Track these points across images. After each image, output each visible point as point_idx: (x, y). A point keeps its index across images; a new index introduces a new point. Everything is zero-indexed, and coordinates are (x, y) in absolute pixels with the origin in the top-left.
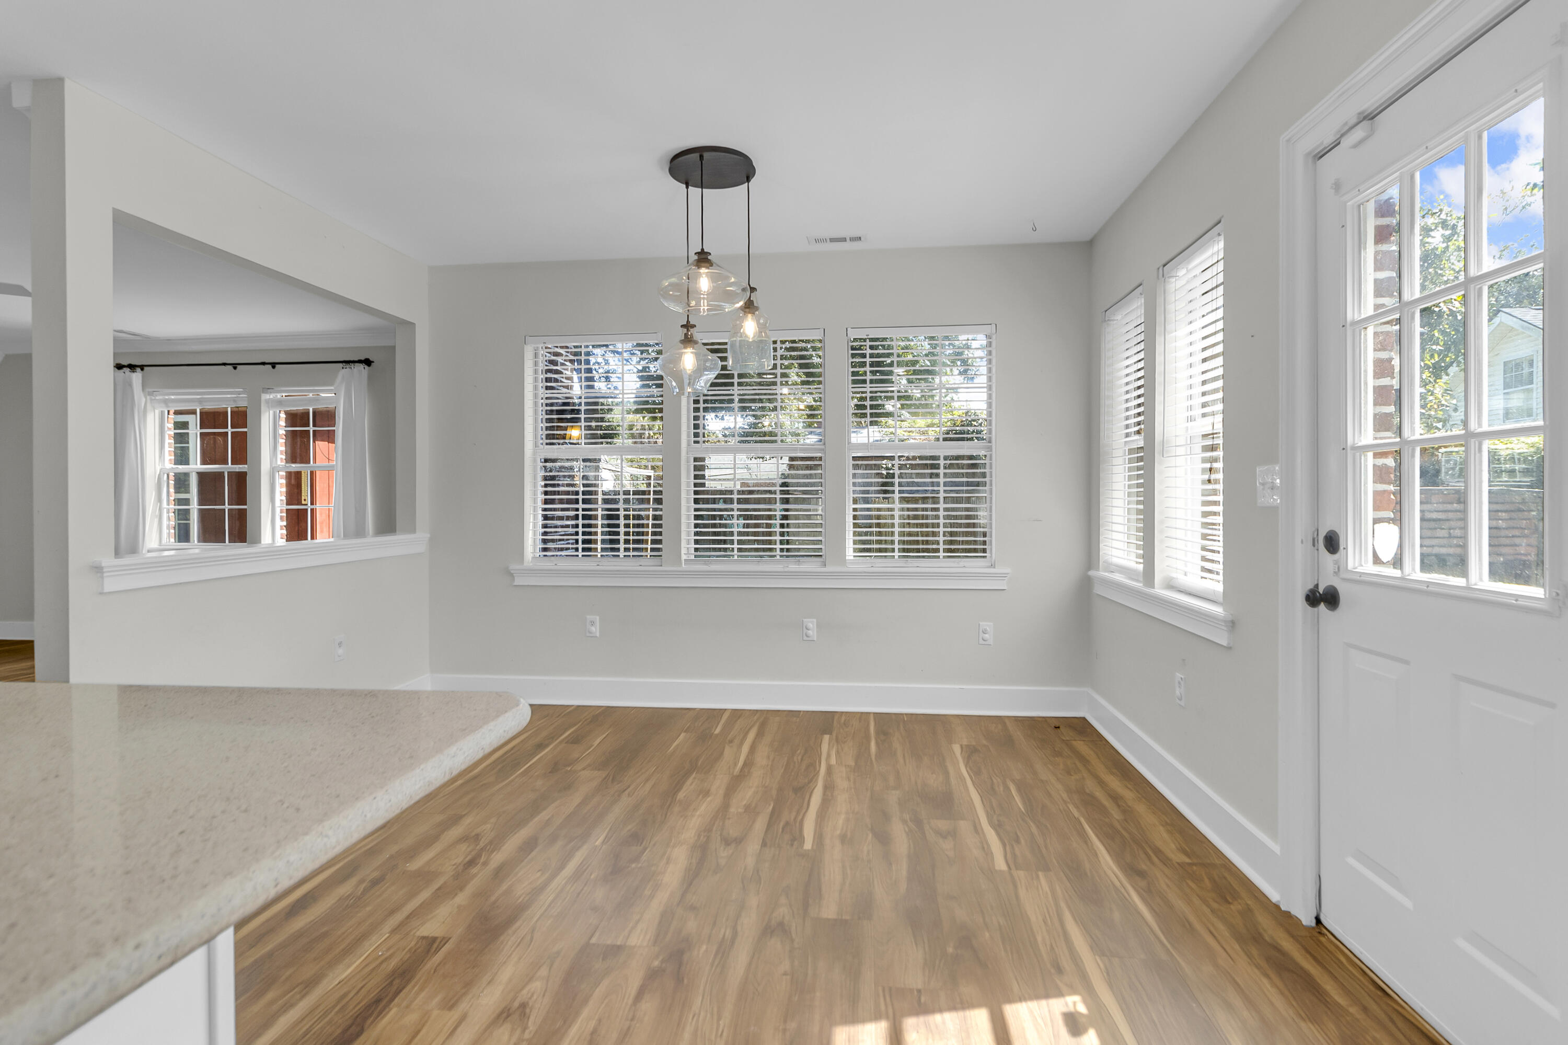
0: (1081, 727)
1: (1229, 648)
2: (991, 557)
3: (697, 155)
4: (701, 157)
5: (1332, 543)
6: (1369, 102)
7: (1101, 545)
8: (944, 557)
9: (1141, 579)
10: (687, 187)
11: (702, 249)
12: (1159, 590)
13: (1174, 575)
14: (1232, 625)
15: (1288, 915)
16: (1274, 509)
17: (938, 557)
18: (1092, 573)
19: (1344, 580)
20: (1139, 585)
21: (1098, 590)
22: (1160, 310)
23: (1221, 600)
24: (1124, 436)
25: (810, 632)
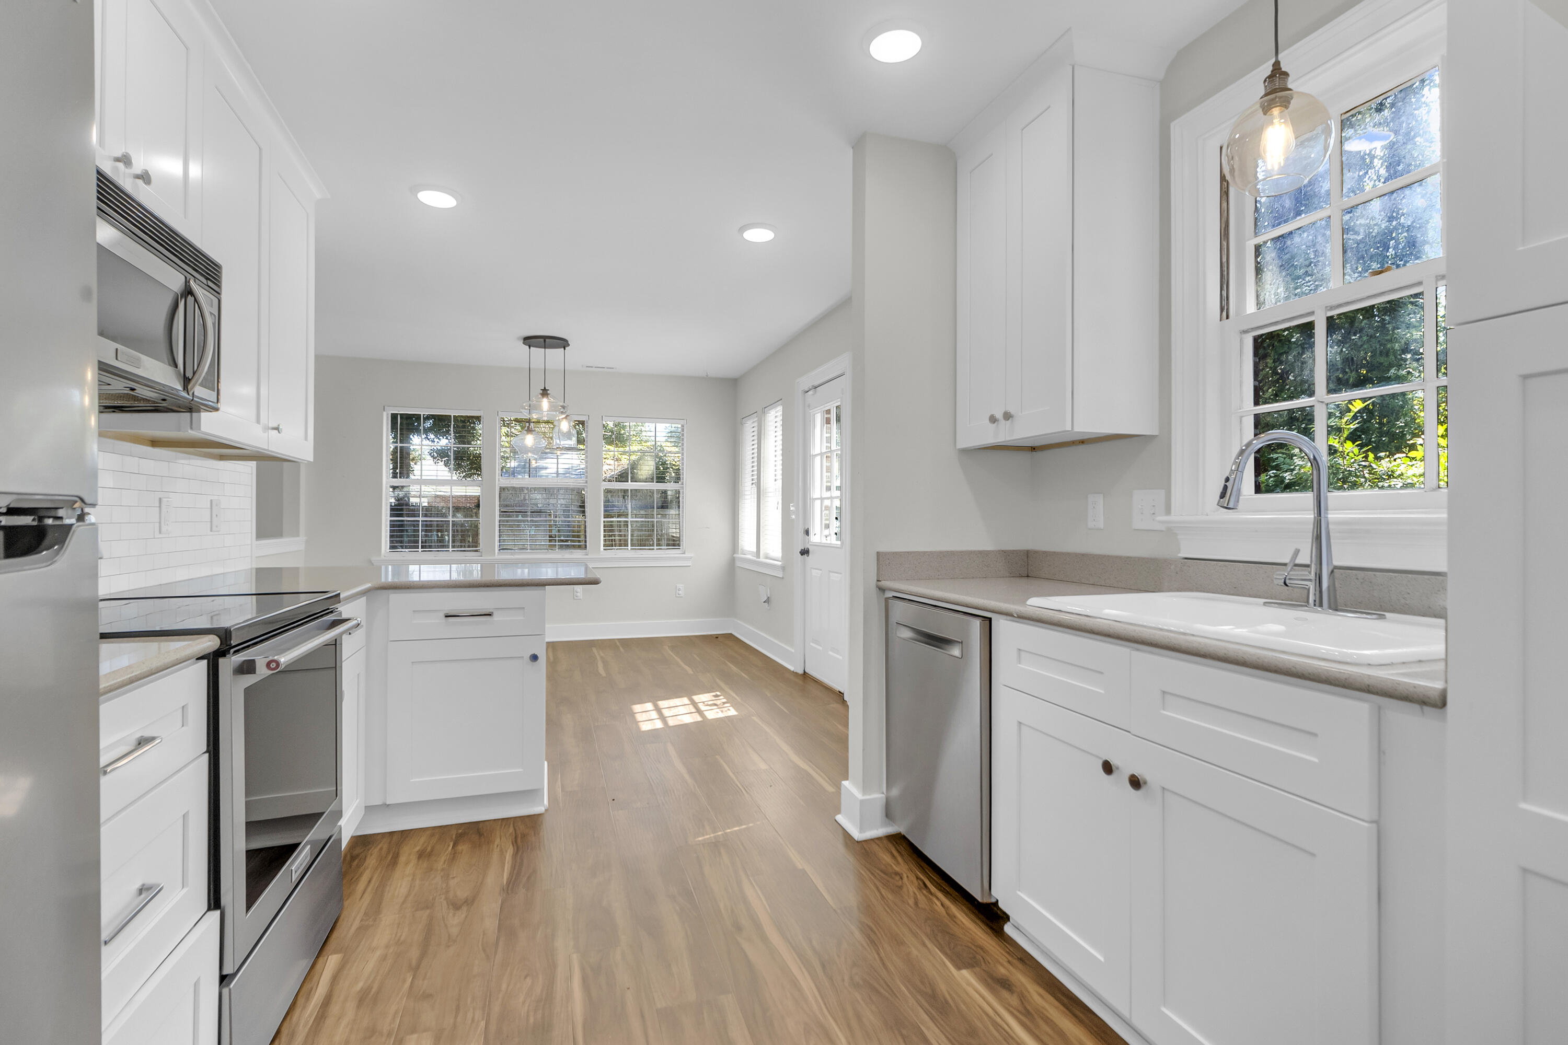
0: (730, 637)
1: (783, 578)
2: (683, 548)
3: (542, 340)
4: (545, 341)
5: (807, 532)
6: (816, 383)
7: (740, 541)
8: (657, 549)
9: (755, 555)
10: (530, 348)
11: (545, 388)
12: (762, 559)
13: (768, 552)
14: (783, 568)
15: (796, 673)
16: (793, 520)
17: (653, 549)
18: (735, 555)
19: (811, 545)
20: (755, 558)
21: (738, 564)
22: (763, 428)
23: (780, 559)
24: (751, 484)
25: (579, 594)
